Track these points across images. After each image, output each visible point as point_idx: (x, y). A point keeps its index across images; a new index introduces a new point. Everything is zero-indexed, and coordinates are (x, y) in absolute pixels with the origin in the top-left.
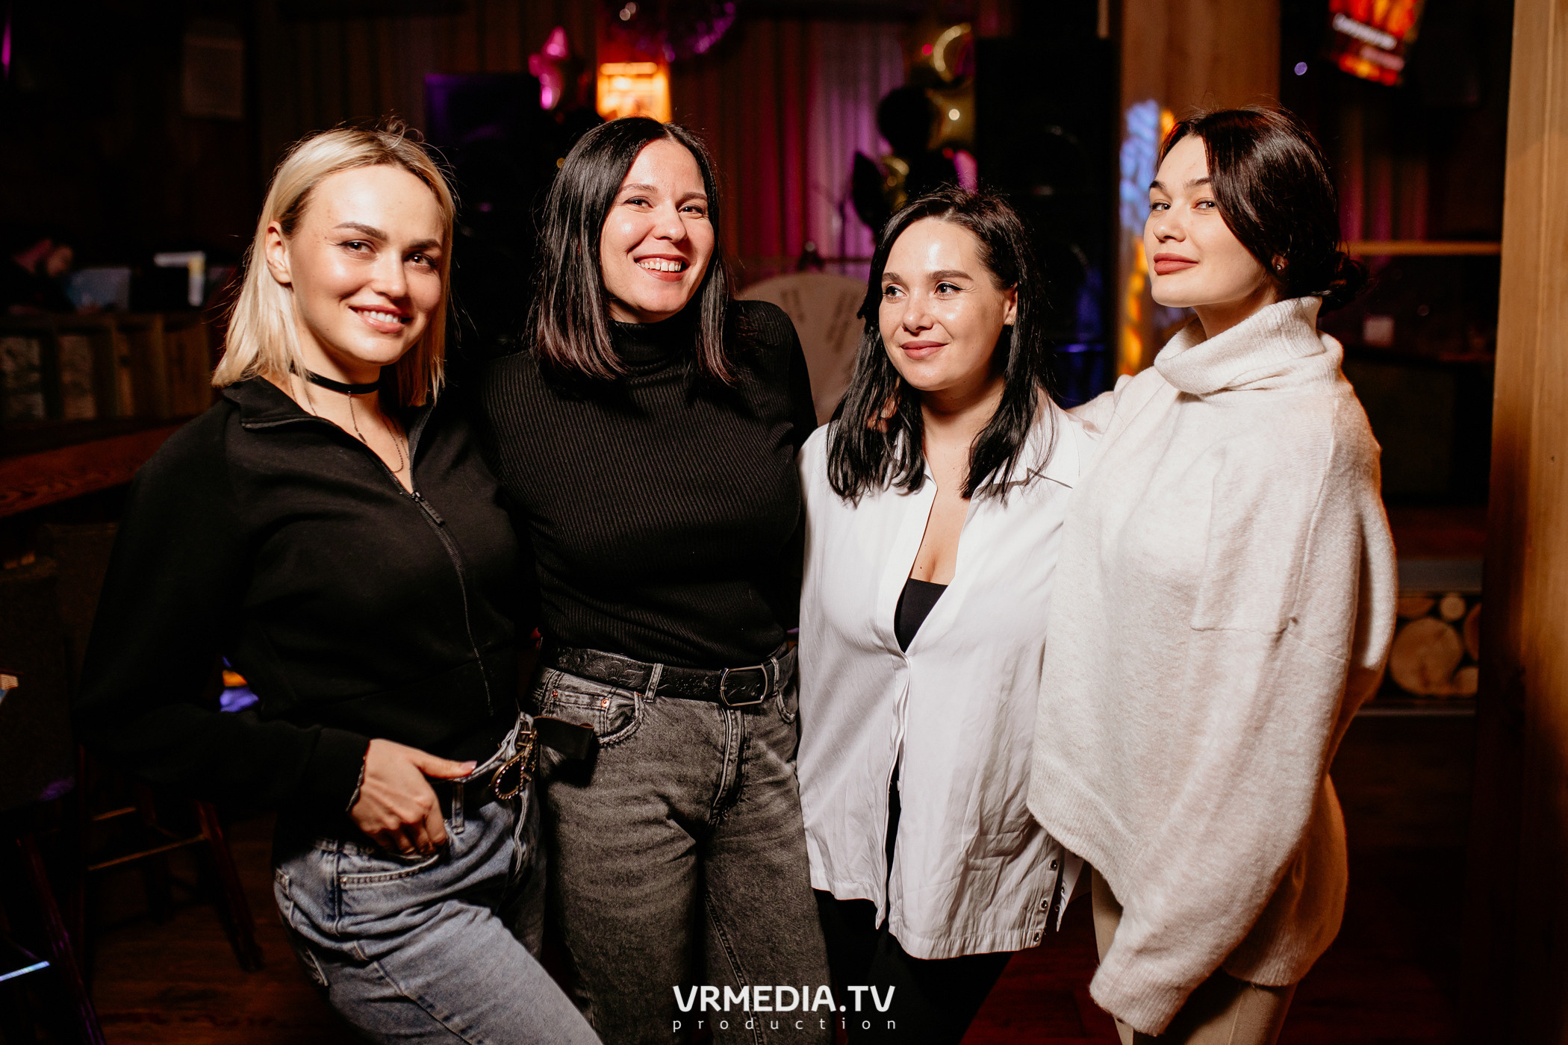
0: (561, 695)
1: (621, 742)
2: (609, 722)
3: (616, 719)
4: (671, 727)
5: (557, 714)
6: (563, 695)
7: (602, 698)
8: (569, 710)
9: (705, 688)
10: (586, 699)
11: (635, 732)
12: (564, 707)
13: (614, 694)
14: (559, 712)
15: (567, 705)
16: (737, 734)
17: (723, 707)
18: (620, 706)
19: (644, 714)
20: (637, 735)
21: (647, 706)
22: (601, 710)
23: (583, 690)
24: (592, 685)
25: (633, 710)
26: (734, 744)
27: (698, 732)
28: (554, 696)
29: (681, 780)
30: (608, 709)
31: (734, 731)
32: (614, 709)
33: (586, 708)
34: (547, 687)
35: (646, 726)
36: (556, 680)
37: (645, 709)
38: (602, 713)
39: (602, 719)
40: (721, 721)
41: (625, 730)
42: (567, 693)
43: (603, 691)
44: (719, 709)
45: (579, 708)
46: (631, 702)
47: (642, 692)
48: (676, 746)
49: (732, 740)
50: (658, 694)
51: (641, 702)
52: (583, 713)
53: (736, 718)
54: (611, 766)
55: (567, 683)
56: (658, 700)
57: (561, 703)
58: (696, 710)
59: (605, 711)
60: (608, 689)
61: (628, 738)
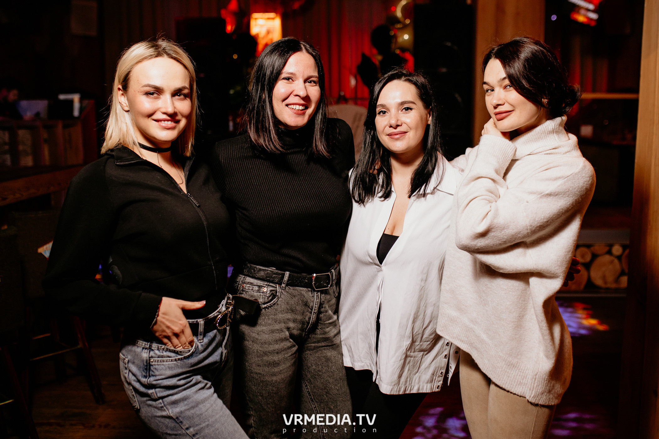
0: (246, 286)
1: (271, 306)
2: (267, 298)
3: (270, 296)
4: (292, 299)
5: (244, 295)
6: (247, 286)
7: (263, 287)
8: (249, 293)
9: (306, 282)
10: (256, 288)
11: (277, 302)
12: (247, 291)
13: (269, 285)
14: (245, 294)
15: (249, 290)
16: (318, 302)
17: (313, 290)
18: (271, 291)
19: (281, 294)
20: (278, 303)
21: (282, 290)
22: (263, 293)
23: (255, 284)
24: (259, 282)
25: (277, 292)
26: (316, 306)
27: (302, 301)
28: (243, 287)
29: (294, 321)
31: (317, 301)
32: (269, 292)
33: (257, 292)
34: (239, 283)
35: (282, 299)
36: (243, 280)
37: (281, 292)
38: (264, 294)
39: (264, 296)
40: (312, 296)
41: (273, 301)
42: (248, 286)
43: (264, 284)
44: (311, 291)
45: (254, 292)
46: (276, 289)
47: (280, 284)
48: (293, 307)
49: (316, 304)
50: (287, 285)
51: (280, 289)
52: (255, 294)
53: (318, 295)
54: (267, 317)
55: (248, 281)
56: (287, 288)
57: (246, 290)
58: (302, 292)
59: (265, 293)
60: (266, 283)
61: (274, 304)
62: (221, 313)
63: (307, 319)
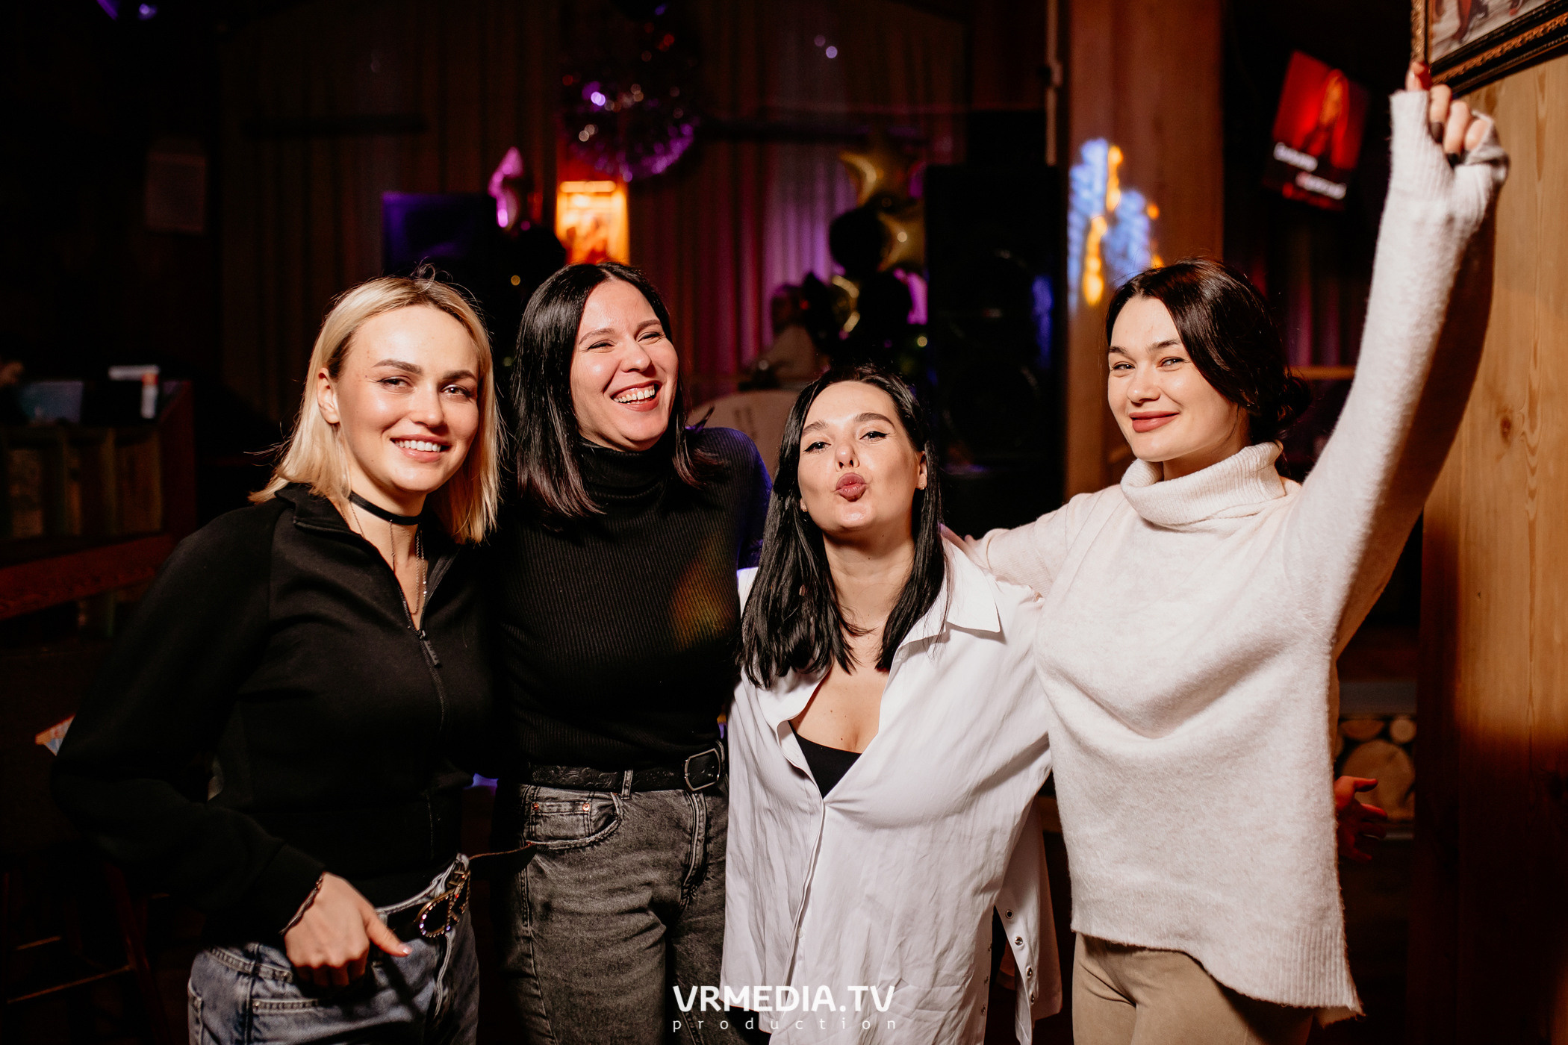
0: (543, 806)
1: (605, 839)
2: (593, 824)
3: (599, 819)
4: (648, 818)
5: (541, 825)
6: (544, 807)
7: (582, 803)
8: (553, 819)
9: (671, 777)
10: (568, 807)
11: (617, 829)
12: (548, 817)
13: (593, 797)
14: (542, 822)
15: (550, 814)
16: (703, 815)
17: (688, 792)
18: (601, 808)
19: (624, 811)
20: (619, 831)
21: (625, 803)
22: (583, 814)
23: (563, 799)
24: (571, 793)
25: (614, 809)
26: (702, 824)
27: (670, 819)
28: (535, 808)
29: (656, 865)
30: (591, 812)
31: (701, 813)
32: (596, 811)
33: (569, 815)
34: (525, 801)
35: (626, 822)
36: (534, 794)
37: (624, 806)
38: (586, 816)
39: (586, 822)
40: (689, 805)
41: (609, 828)
42: (548, 804)
43: (582, 797)
44: (685, 795)
45: (562, 815)
46: (610, 802)
47: (617, 790)
48: (652, 836)
49: (699, 822)
50: (632, 791)
51: (619, 800)
52: (567, 819)
53: (700, 800)
54: (598, 863)
55: (546, 795)
56: (633, 796)
57: (544, 814)
58: (667, 799)
59: (587, 814)
60: (587, 794)
61: (611, 835)
62: (431, 898)
63: (682, 856)
